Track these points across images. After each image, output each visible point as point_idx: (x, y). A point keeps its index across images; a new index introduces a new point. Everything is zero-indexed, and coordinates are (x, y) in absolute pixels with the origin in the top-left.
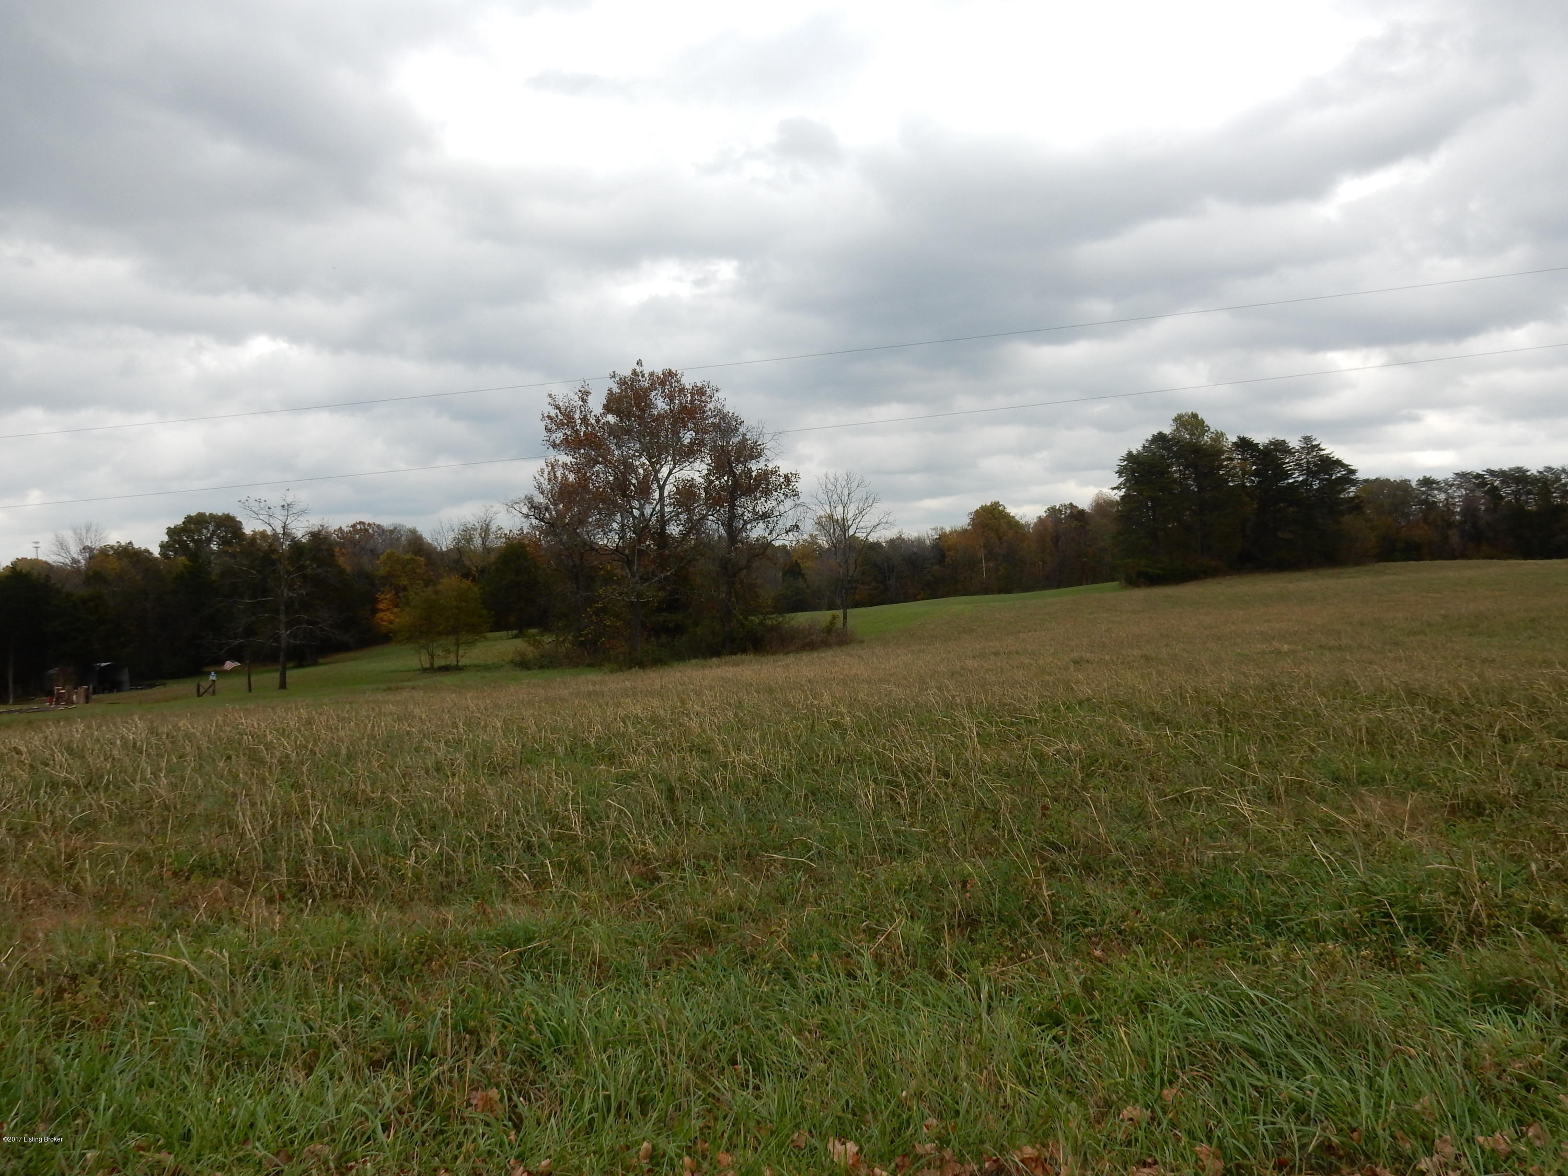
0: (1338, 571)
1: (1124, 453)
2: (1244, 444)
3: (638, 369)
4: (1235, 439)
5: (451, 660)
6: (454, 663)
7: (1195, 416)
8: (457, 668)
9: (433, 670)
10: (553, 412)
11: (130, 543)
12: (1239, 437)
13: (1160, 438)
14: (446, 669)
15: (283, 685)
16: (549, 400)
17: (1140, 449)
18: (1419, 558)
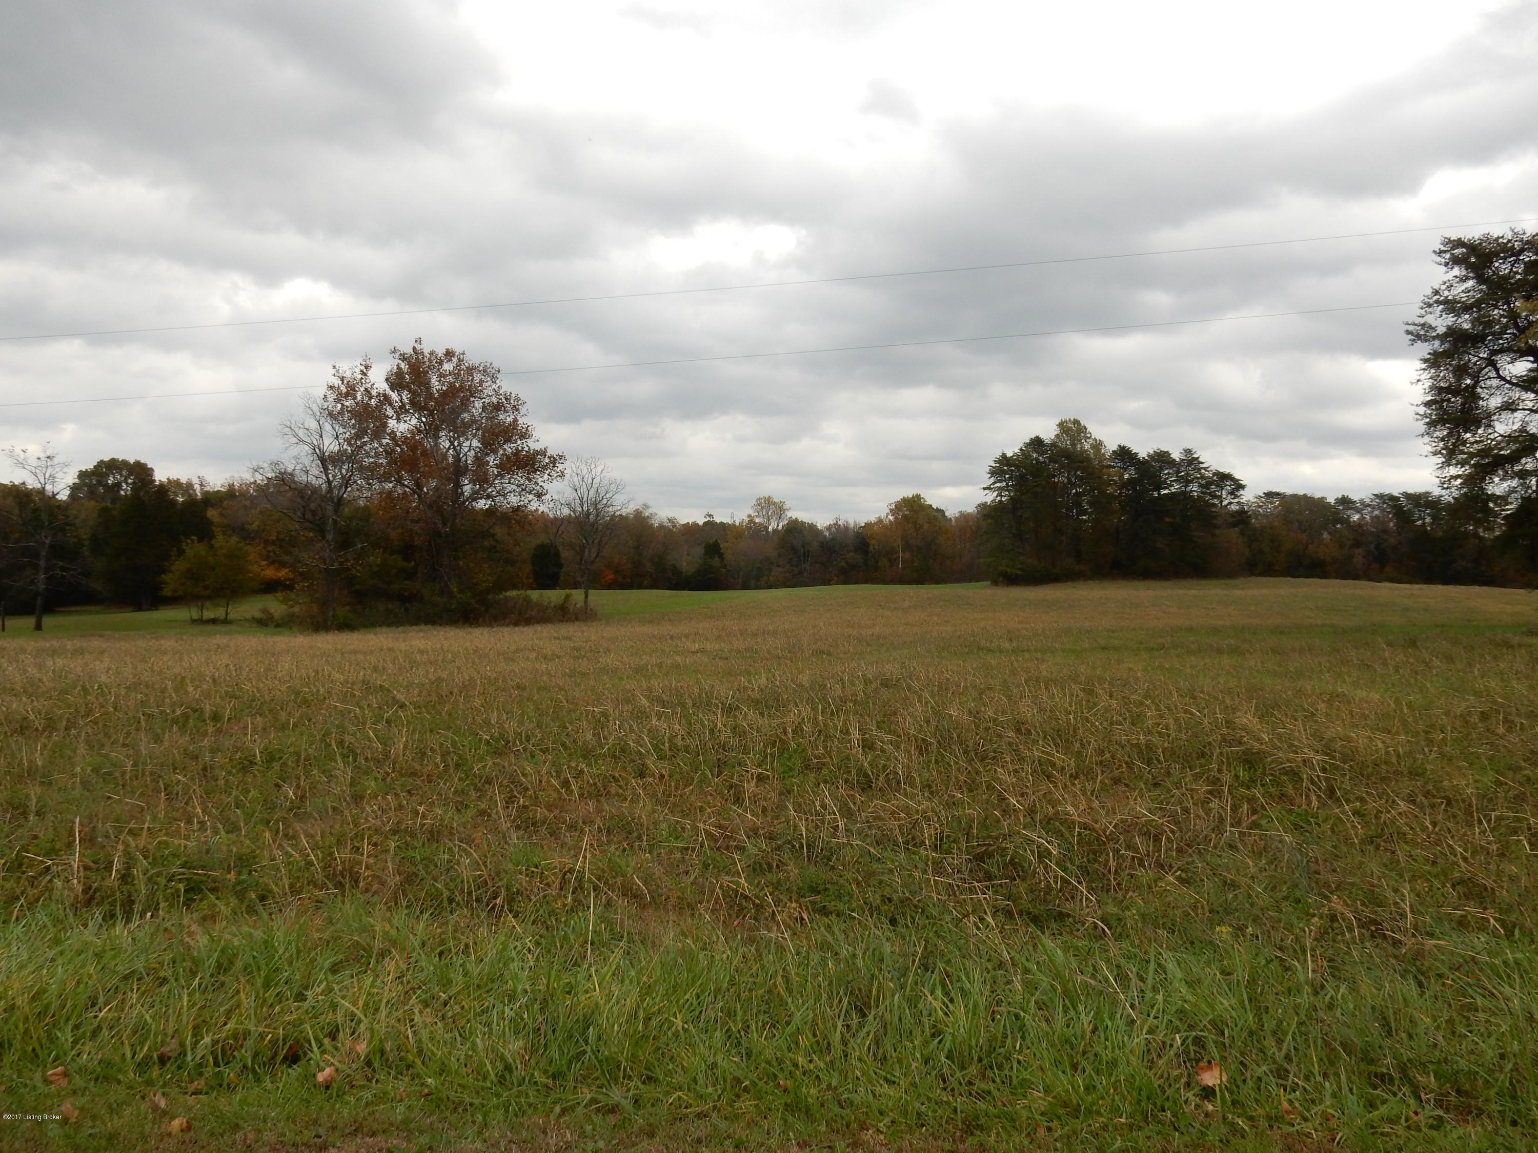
0: (1203, 582)
1: (998, 454)
2: (1124, 454)
3: (418, 347)
4: (1115, 448)
5: (220, 613)
6: (223, 617)
7: (1076, 422)
8: (226, 621)
9: (200, 621)
10: (336, 382)
11: (24, 483)
12: (1119, 446)
13: (1037, 443)
14: (213, 621)
15: (38, 627)
16: (334, 371)
17: (1017, 451)
18: (1324, 575)
